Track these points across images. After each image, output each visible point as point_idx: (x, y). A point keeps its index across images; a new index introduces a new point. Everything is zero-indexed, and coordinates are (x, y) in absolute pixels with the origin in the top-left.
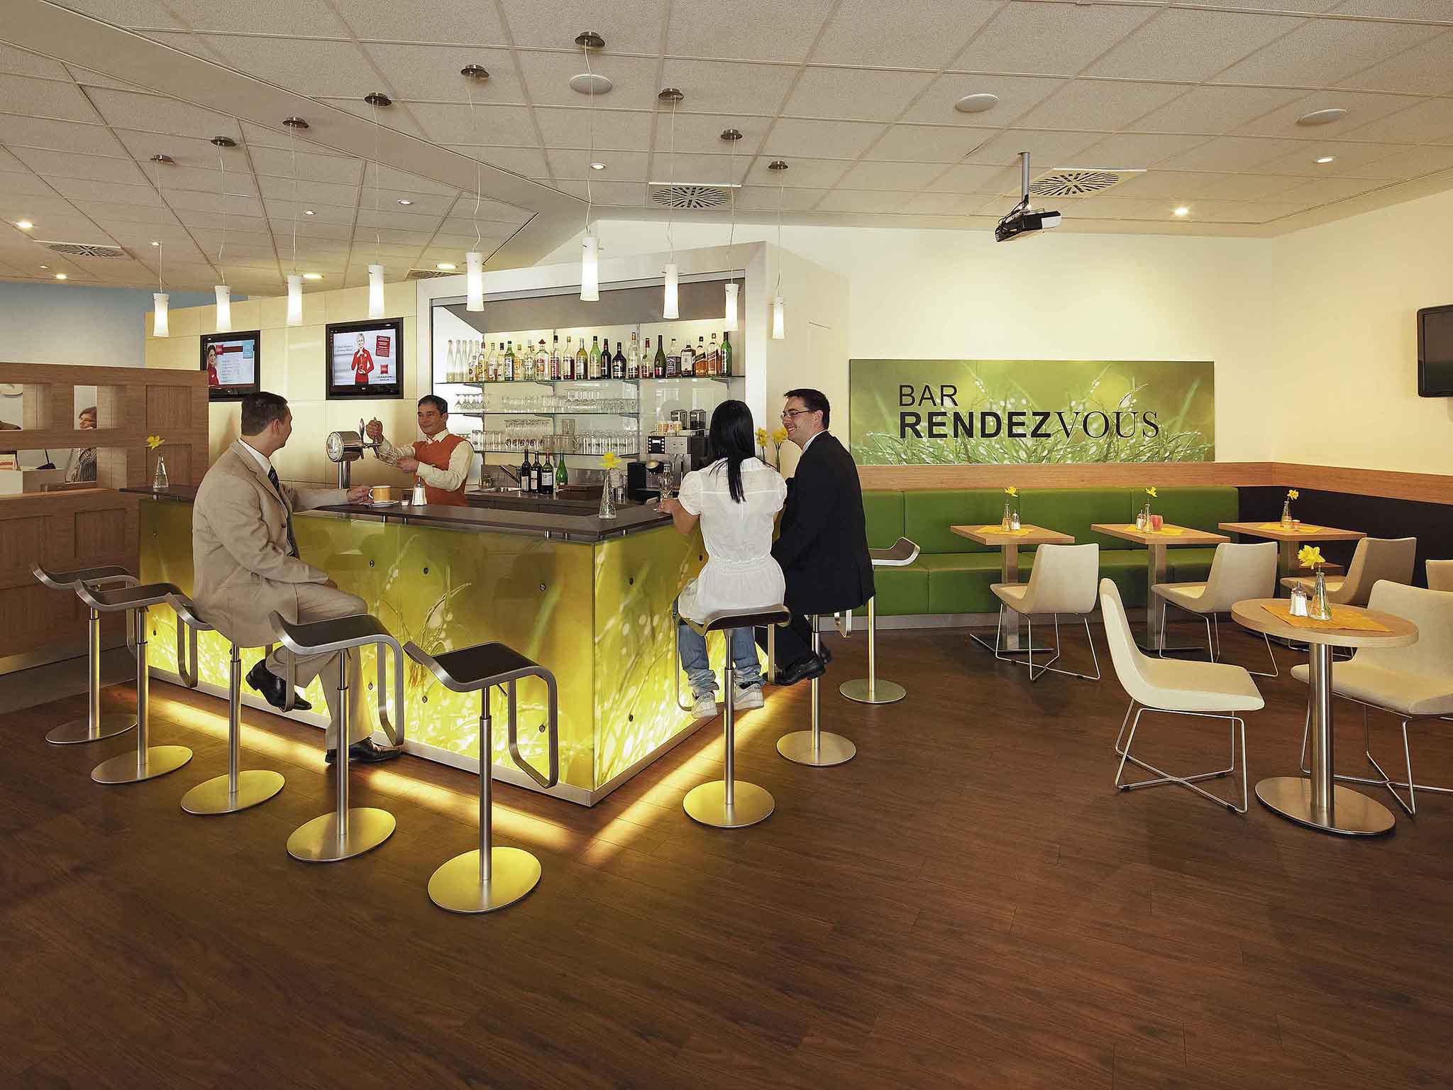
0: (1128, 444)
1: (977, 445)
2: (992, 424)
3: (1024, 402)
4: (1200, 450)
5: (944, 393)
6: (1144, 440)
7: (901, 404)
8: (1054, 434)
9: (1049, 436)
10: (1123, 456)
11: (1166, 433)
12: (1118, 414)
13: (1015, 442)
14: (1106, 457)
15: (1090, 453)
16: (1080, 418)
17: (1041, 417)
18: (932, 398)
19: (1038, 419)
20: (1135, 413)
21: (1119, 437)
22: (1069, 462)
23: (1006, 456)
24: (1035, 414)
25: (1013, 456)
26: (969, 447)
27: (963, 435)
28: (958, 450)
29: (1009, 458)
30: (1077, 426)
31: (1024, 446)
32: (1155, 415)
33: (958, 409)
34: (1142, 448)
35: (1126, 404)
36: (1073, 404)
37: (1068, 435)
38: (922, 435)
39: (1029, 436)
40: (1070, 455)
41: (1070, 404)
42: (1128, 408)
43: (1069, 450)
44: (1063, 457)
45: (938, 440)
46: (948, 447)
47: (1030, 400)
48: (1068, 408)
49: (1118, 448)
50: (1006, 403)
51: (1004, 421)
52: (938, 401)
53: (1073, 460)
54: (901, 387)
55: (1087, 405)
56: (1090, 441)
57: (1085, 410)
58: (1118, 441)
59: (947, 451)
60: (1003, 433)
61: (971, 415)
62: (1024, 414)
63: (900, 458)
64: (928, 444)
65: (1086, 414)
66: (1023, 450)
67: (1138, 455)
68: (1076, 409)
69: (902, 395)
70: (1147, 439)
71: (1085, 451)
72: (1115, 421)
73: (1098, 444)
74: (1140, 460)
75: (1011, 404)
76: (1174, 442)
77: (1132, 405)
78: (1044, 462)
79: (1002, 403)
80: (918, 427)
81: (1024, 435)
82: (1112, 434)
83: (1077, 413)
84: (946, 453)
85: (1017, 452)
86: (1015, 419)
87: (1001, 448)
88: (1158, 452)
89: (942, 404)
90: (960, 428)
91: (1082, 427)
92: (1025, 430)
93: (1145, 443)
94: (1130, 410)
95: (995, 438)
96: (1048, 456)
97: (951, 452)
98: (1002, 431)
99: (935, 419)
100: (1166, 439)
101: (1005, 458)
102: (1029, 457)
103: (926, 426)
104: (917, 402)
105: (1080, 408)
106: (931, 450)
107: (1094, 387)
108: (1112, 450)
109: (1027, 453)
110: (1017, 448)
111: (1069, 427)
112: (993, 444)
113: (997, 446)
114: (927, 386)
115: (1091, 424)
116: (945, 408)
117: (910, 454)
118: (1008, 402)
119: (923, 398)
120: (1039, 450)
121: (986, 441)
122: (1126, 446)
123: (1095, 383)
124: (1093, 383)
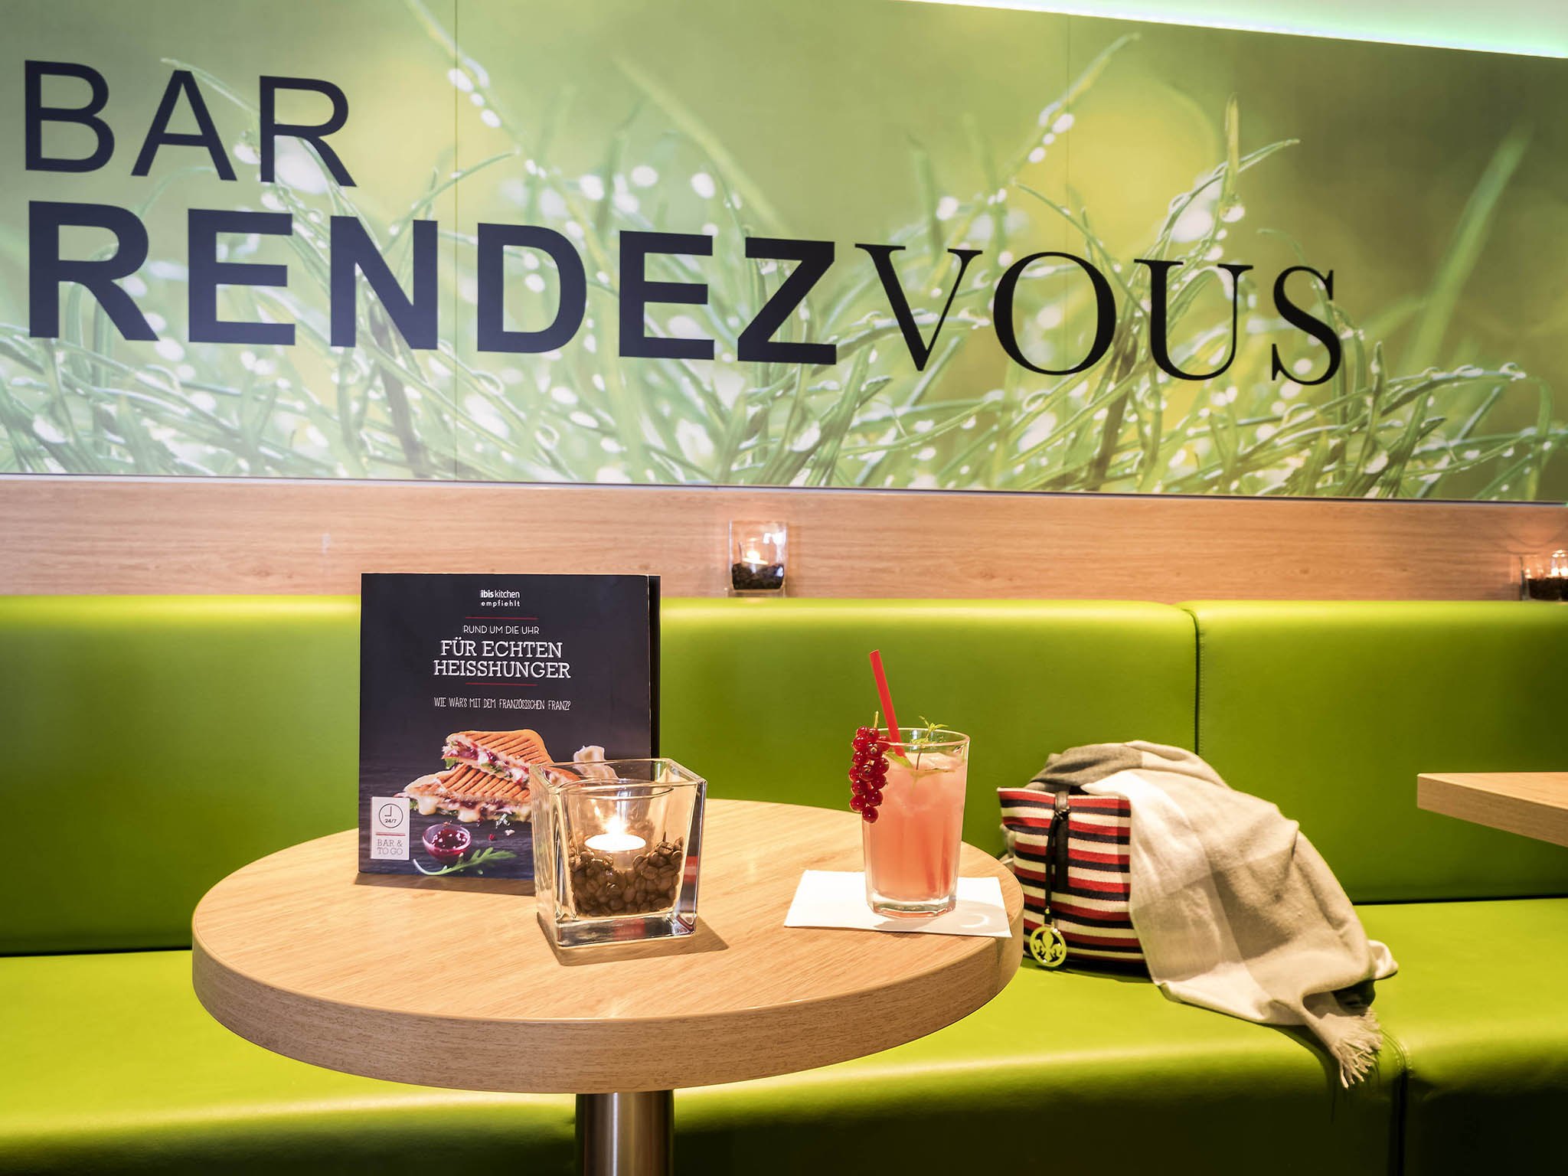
0: (1205, 413)
1: (456, 388)
2: (535, 284)
3: (703, 185)
4: (1522, 448)
5: (280, 118)
6: (1276, 396)
7: (35, 160)
8: (849, 348)
9: (824, 355)
10: (1180, 463)
11: (1375, 368)
12: (1159, 270)
13: (654, 378)
14: (1101, 464)
15: (1027, 443)
16: (982, 281)
17: (790, 267)
18: (209, 138)
19: (777, 271)
20: (1236, 271)
21: (1162, 376)
22: (925, 481)
23: (609, 445)
24: (758, 248)
25: (648, 449)
26: (411, 393)
27: (379, 331)
28: (355, 407)
29: (623, 456)
30: (964, 315)
31: (700, 402)
32: (1329, 283)
33: (350, 203)
34: (1265, 432)
35: (1195, 225)
36: (947, 209)
37: (920, 355)
38: (154, 321)
39: (726, 352)
40: (928, 454)
41: (934, 206)
42: (1209, 243)
43: (924, 426)
44: (896, 457)
45: (246, 354)
46: (296, 391)
47: (734, 175)
48: (922, 229)
49: (1157, 429)
50: (609, 186)
51: (602, 277)
52: (244, 154)
53: (938, 466)
54: (35, 71)
55: (1014, 221)
56: (1027, 389)
57: (1001, 241)
58: (1156, 393)
59: (292, 410)
60: (596, 332)
61: (425, 234)
62: (701, 245)
63: (26, 441)
64: (187, 373)
65: (1007, 260)
66: (701, 420)
67: (1245, 463)
68: (962, 239)
69: (36, 114)
70: (1291, 389)
71: (1003, 435)
72: (1146, 304)
73: (1064, 408)
74: (1255, 483)
75: (636, 191)
76: (1408, 411)
77: (1222, 234)
78: (799, 481)
79: (592, 188)
80: (131, 285)
81: (702, 350)
82: (1128, 360)
83: (966, 256)
84: (285, 421)
85: (666, 426)
86: (658, 268)
87: (583, 407)
88: (1338, 454)
89: (268, 172)
90: (366, 298)
91: (987, 322)
92: (709, 325)
93: (1278, 408)
94: (1216, 254)
95: (554, 355)
96: (826, 451)
97: (316, 415)
98: (587, 322)
99: (229, 248)
100: (1378, 393)
101: (603, 458)
102: (729, 453)
103: (171, 283)
104: (128, 149)
105: (979, 233)
106: (204, 402)
107: (1049, 139)
108: (1127, 435)
109: (714, 435)
110: (666, 409)
111: (925, 319)
112: (543, 384)
113: (564, 396)
114: (182, 80)
115: (1032, 310)
116: (284, 194)
117: (82, 419)
118: (619, 182)
119: (157, 136)
120: (777, 425)
121: (504, 366)
122: (1195, 419)
123: (1053, 118)
124: (1043, 119)
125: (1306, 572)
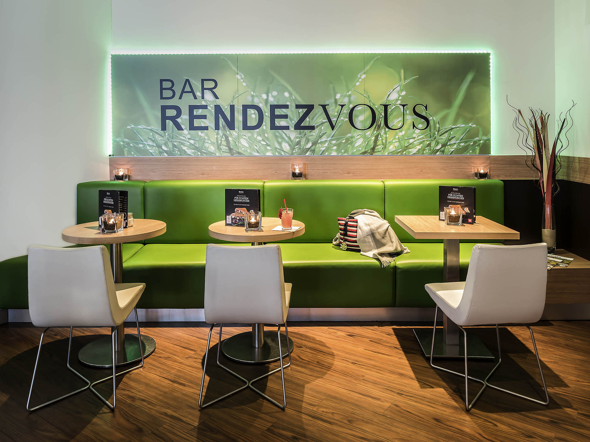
0: (397, 137)
1: (239, 137)
2: (253, 116)
3: (287, 94)
4: (475, 142)
5: (205, 87)
6: (414, 133)
7: (162, 98)
8: (318, 126)
9: (312, 128)
10: (391, 148)
11: (438, 126)
12: (386, 107)
13: (277, 134)
14: (373, 149)
15: (356, 145)
16: (346, 111)
17: (305, 110)
18: (192, 91)
19: (302, 111)
20: (404, 106)
21: (387, 129)
22: (334, 154)
23: (268, 148)
24: (298, 107)
25: (276, 148)
26: (230, 139)
27: (224, 127)
28: (220, 142)
29: (271, 150)
30: (342, 118)
31: (287, 139)
32: (426, 107)
33: (218, 102)
34: (411, 141)
35: (394, 96)
36: (338, 96)
37: (333, 127)
38: (183, 127)
39: (292, 128)
40: (335, 148)
41: (335, 96)
42: (397, 100)
43: (334, 142)
44: (328, 149)
45: (200, 132)
46: (209, 139)
47: (293, 92)
48: (333, 101)
49: (386, 141)
50: (268, 96)
51: (267, 114)
52: (199, 94)
53: (338, 150)
54: (162, 81)
55: (352, 98)
56: (356, 134)
57: (350, 102)
58: (386, 133)
59: (208, 143)
60: (265, 125)
61: (232, 107)
62: (286, 107)
63: (161, 150)
64: (189, 136)
65: (351, 106)
66: (287, 142)
67: (407, 148)
68: (341, 102)
69: (162, 89)
70: (417, 131)
71: (351, 143)
72: (383, 114)
73: (365, 137)
74: (409, 152)
75: (273, 97)
76: (446, 135)
77: (400, 98)
78: (307, 154)
79: (264, 96)
80: (179, 120)
81: (287, 128)
82: (379, 126)
83: (342, 106)
84: (207, 145)
85: (280, 144)
86: (278, 112)
87: (263, 140)
88: (429, 145)
89: (203, 97)
90: (221, 121)
91: (347, 119)
92: (288, 123)
93: (414, 135)
94: (399, 102)
95: (258, 130)
96: (313, 148)
97: (212, 143)
98: (264, 123)
99: (196, 112)
100: (439, 131)
101: (267, 150)
102: (293, 149)
103: (185, 119)
104: (178, 95)
105: (346, 101)
106: (192, 142)
107: (360, 80)
108: (379, 142)
109: (290, 145)
110: (280, 140)
111: (334, 120)
112: (255, 136)
113: (259, 138)
114: (187, 81)
115: (357, 116)
116: (206, 101)
117: (170, 146)
118: (270, 95)
119: (183, 92)
120: (303, 143)
121: (247, 133)
122: (395, 138)
123: (361, 76)
124: (359, 76)
125: (422, 171)
